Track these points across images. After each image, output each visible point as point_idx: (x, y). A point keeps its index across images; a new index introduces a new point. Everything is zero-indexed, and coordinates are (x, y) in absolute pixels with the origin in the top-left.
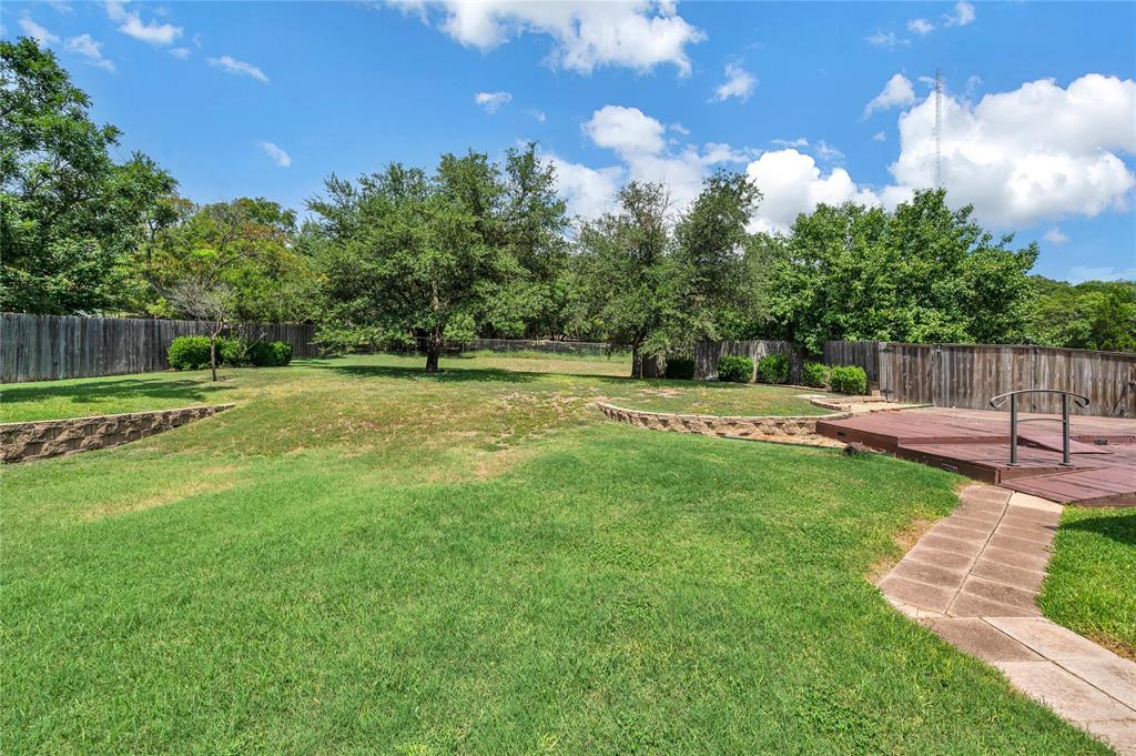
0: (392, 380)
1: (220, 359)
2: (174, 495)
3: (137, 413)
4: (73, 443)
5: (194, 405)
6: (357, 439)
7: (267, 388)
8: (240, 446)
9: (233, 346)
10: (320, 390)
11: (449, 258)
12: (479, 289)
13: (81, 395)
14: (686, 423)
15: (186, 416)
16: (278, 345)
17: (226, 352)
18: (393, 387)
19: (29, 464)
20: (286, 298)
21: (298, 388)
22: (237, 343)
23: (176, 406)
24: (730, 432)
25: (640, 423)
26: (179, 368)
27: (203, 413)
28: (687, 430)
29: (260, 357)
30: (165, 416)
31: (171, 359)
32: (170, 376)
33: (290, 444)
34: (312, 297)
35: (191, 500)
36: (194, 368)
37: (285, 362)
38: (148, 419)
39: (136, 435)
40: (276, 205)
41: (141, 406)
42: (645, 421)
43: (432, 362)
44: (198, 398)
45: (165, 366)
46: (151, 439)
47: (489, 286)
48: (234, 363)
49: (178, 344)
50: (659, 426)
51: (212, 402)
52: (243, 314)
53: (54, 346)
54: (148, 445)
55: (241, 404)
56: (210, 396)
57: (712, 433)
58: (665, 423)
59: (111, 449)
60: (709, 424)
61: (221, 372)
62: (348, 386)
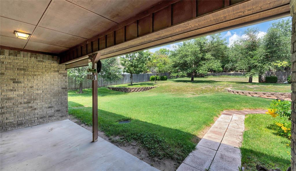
0: (183, 83)
1: (156, 79)
2: (150, 96)
3: (146, 87)
4: (141, 90)
5: (152, 86)
6: (173, 92)
7: (162, 84)
8: (157, 92)
9: (158, 77)
10: (170, 84)
11: (193, 58)
12: (200, 63)
13: (141, 84)
14: (243, 93)
15: (152, 88)
16: (165, 77)
17: (157, 78)
18: (182, 84)
19: (137, 92)
20: (166, 68)
21: (167, 84)
22: (159, 76)
23: (151, 86)
24: (255, 95)
25: (232, 93)
26: (151, 81)
27: (154, 87)
28: (243, 94)
29: (162, 79)
30: (149, 87)
31: (150, 79)
32: (150, 82)
33: (163, 92)
34: (170, 67)
35: (151, 96)
36: (153, 81)
37: (166, 80)
38: (148, 88)
39: (146, 90)
40: (166, 49)
41: (147, 86)
42: (233, 92)
43: (192, 79)
44: (153, 85)
45: (149, 81)
46: (148, 90)
47: (203, 62)
48: (159, 80)
49: (151, 77)
50: (236, 93)
51: (155, 86)
52: (160, 72)
53: (138, 78)
54: (148, 91)
55: (158, 86)
56: (155, 85)
57: (250, 95)
58: (238, 93)
59: (144, 91)
60: (249, 93)
61: (156, 82)
62: (175, 84)
